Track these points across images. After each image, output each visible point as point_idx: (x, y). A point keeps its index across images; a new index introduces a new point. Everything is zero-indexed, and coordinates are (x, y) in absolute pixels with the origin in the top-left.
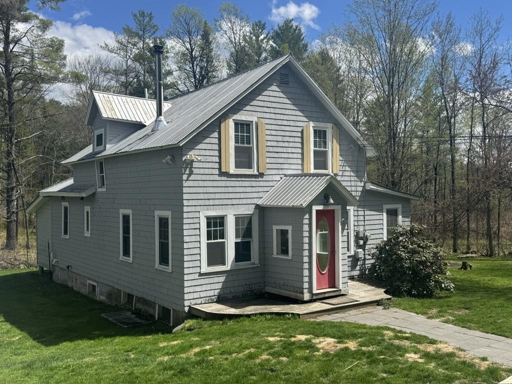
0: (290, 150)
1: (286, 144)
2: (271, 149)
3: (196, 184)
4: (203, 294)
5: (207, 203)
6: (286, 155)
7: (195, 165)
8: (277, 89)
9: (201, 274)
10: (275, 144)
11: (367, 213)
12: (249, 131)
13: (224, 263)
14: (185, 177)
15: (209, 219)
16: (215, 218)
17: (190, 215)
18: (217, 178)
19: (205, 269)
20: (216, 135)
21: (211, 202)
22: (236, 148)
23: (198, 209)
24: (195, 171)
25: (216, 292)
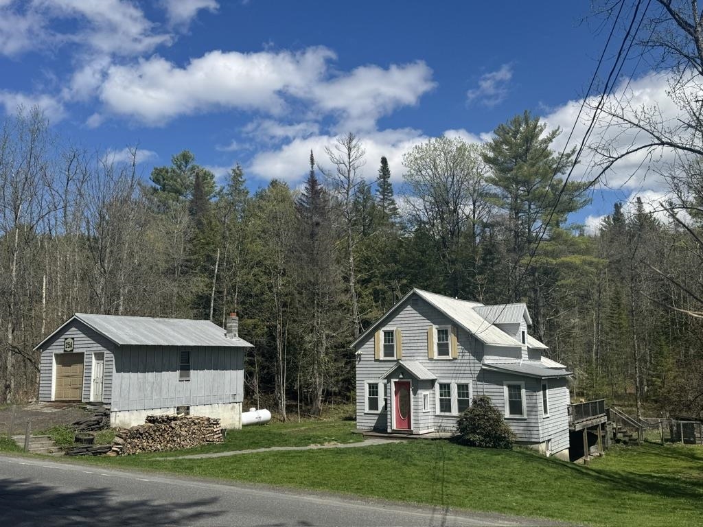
0: (419, 344)
1: (416, 341)
2: (406, 345)
3: (362, 366)
4: (366, 424)
5: (368, 376)
6: (416, 348)
7: (362, 356)
8: (411, 309)
9: (365, 414)
10: (409, 341)
11: (485, 386)
12: (392, 336)
13: (378, 410)
14: (357, 363)
15: (370, 384)
16: (373, 384)
17: (360, 382)
18: (374, 362)
19: (367, 411)
20: (373, 339)
21: (370, 376)
22: (385, 346)
23: (363, 379)
24: (362, 359)
25: (373, 425)
